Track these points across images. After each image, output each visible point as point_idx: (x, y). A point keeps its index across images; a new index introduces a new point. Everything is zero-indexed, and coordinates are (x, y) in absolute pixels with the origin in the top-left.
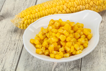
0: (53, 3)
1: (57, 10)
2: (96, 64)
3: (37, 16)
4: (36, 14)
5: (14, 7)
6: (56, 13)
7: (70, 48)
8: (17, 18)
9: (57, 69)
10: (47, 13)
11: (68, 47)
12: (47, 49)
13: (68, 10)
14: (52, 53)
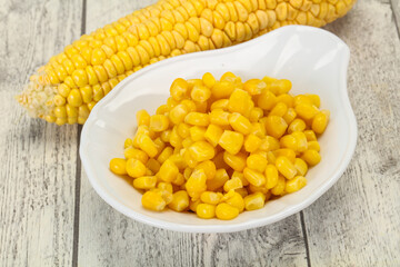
0: (160, 17)
1: (180, 40)
2: (355, 215)
3: (113, 69)
4: (108, 62)
5: (7, 43)
6: (177, 51)
7: (264, 174)
8: (41, 87)
9: (222, 256)
10: (145, 56)
11: (257, 171)
12: (177, 188)
13: (218, 36)
14: (202, 202)
